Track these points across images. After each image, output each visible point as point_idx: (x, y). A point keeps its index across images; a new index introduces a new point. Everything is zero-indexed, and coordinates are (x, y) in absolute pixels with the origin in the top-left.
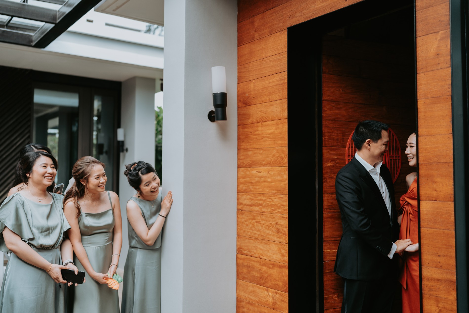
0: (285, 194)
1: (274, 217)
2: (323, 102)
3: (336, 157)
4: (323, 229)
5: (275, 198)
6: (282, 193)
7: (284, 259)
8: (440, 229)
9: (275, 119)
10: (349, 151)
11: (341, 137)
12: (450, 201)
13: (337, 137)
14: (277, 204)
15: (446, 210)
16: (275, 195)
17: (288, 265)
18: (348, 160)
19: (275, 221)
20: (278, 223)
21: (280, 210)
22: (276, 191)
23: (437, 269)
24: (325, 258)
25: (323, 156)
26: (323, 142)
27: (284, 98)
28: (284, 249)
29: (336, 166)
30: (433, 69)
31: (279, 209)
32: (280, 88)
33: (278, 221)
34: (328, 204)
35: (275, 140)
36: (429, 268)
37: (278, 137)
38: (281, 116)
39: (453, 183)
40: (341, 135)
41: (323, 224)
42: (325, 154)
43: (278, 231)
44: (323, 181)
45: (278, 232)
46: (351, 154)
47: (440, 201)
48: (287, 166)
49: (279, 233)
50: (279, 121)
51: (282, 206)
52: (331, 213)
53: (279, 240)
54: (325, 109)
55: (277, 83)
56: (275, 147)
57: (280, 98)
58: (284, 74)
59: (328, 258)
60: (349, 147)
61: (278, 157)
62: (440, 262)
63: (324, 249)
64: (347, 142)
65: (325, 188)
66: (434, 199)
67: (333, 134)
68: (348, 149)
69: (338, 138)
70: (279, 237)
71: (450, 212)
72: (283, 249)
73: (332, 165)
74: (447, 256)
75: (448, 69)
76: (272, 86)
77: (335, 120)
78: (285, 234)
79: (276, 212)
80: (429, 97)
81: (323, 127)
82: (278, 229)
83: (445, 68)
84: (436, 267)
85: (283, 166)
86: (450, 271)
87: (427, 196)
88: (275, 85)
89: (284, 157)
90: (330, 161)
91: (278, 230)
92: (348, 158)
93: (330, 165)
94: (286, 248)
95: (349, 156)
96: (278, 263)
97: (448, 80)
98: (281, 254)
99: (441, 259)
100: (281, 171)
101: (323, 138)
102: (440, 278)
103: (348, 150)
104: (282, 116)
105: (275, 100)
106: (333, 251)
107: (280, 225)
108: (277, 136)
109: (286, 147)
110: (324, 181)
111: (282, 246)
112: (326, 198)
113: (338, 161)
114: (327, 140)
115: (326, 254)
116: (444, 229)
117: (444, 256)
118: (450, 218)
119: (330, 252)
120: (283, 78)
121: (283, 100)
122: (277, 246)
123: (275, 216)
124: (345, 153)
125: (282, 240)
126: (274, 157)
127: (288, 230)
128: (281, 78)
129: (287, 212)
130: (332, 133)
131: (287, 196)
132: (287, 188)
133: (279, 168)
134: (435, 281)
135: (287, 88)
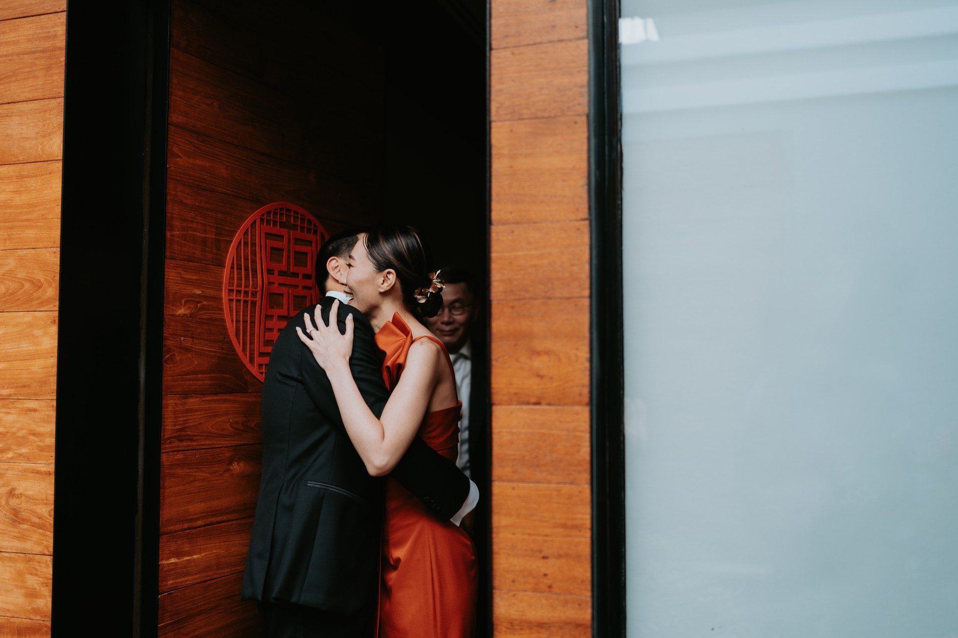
0: (45, 398)
1: (4, 472)
2: (172, 128)
3: (199, 292)
4: (161, 498)
5: (8, 411)
6: (34, 396)
7: (35, 606)
8: (549, 482)
9: (14, 160)
10: (231, 278)
11: (214, 237)
12: (580, 403)
13: (203, 236)
14: (14, 430)
15: (568, 430)
16: (7, 402)
17: (49, 624)
18: (228, 301)
19: (4, 485)
20: (17, 492)
21: (24, 450)
22: (12, 388)
23: (538, 594)
24: (164, 583)
25: (165, 285)
26: (168, 245)
27: (50, 96)
28: (36, 575)
29: (198, 317)
30: (538, 40)
31: (20, 445)
32: (37, 62)
33: (14, 484)
34: (174, 425)
35: (11, 228)
36: (514, 595)
37: (24, 217)
38: (37, 151)
39: (587, 355)
40: (214, 230)
41: (161, 485)
42: (171, 279)
43: (16, 517)
44: (164, 360)
45: (15, 521)
46: (237, 287)
47: (549, 404)
48: (57, 309)
49: (20, 523)
50: (29, 166)
51: (32, 438)
52: (183, 451)
53: (18, 544)
54: (175, 150)
55: (24, 46)
56: (11, 248)
57: (36, 95)
58: (53, 22)
59: (170, 582)
60: (232, 268)
61: (21, 281)
62: (545, 575)
63: (160, 558)
64: (227, 253)
65: (168, 379)
66: (533, 400)
67: (194, 225)
68: (230, 272)
69: (205, 237)
70: (19, 535)
71: (579, 434)
72: (32, 574)
73: (188, 312)
74: (567, 556)
75: (580, 43)
76: (6, 56)
77: (198, 185)
78: (41, 526)
79: (10, 455)
80: (525, 116)
81: (168, 200)
82: (14, 509)
83: (570, 40)
84: (535, 590)
85: (41, 310)
86: (574, 596)
87: (513, 391)
88: (18, 54)
89: (46, 280)
90: (183, 301)
91: (16, 512)
92: (229, 295)
93: (184, 313)
94: (44, 570)
95: (231, 291)
96: (12, 620)
97: (579, 72)
98: (23, 591)
99: (552, 567)
100: (30, 325)
101: (168, 234)
102: (545, 620)
103: (230, 274)
104: (40, 153)
105: (18, 99)
106: (184, 561)
107: (23, 498)
108: (21, 213)
109: (54, 249)
110: (166, 357)
111: (31, 563)
112: (170, 409)
113: (205, 303)
114: (178, 239)
115: (166, 571)
116: (560, 483)
117: (559, 556)
118: (579, 451)
119: (176, 564)
120: (49, 32)
121: (47, 102)
122: (11, 567)
123: (7, 470)
124: (222, 283)
125: (28, 545)
126: (7, 282)
127: (53, 513)
128: (40, 31)
129: (53, 454)
130: (192, 222)
131: (55, 403)
132: (54, 380)
133: (28, 317)
134: (531, 629)
135: (63, 63)
